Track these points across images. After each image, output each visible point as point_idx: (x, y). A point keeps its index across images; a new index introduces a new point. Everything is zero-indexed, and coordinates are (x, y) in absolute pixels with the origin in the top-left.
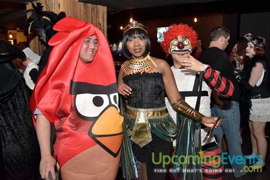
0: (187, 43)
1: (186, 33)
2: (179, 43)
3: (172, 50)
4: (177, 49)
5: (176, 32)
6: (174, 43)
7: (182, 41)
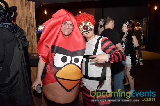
0: (89, 24)
1: (86, 19)
2: (84, 26)
3: (82, 32)
4: (84, 31)
5: (80, 21)
6: (81, 28)
7: (85, 25)
